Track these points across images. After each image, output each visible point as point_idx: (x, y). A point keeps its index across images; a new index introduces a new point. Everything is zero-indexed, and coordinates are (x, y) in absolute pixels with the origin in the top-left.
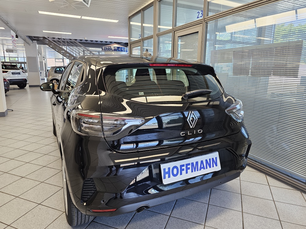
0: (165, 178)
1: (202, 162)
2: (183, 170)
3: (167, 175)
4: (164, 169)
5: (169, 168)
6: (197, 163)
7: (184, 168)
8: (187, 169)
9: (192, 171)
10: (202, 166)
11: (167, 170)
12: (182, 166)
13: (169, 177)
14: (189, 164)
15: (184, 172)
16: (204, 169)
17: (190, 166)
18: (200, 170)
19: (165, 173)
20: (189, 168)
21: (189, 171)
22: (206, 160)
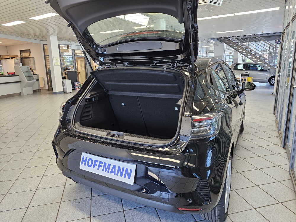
0: (82, 164)
1: (114, 167)
2: (96, 165)
3: (84, 163)
4: (83, 157)
5: (87, 158)
6: (109, 165)
7: (98, 163)
8: (100, 166)
9: (103, 170)
10: (113, 171)
11: (85, 159)
12: (96, 161)
13: (85, 165)
14: (102, 163)
15: (96, 167)
16: (115, 174)
17: (102, 165)
18: (111, 173)
19: (83, 160)
20: (101, 166)
21: (101, 168)
22: (119, 168)
